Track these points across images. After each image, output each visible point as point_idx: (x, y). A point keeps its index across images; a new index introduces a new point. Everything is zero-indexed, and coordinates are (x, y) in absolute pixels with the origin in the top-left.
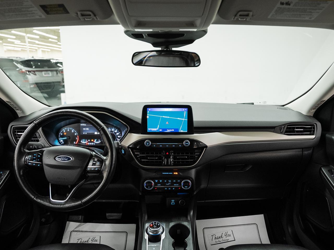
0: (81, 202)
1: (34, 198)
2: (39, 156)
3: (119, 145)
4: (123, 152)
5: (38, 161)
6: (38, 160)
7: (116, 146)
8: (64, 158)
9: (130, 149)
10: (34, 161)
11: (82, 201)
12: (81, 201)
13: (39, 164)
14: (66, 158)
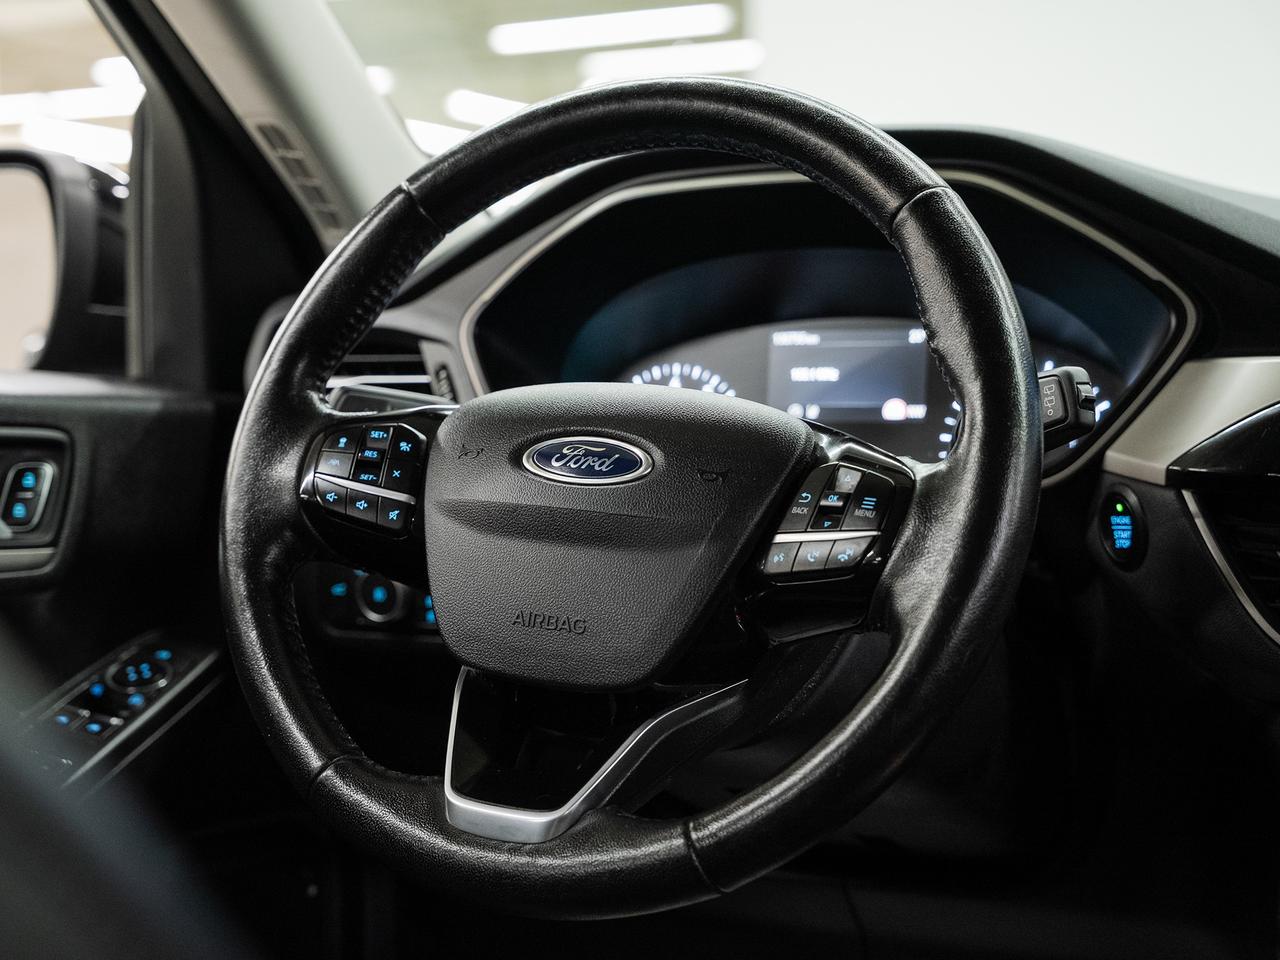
0: (679, 842)
1: (323, 769)
2: (404, 446)
3: (1075, 394)
4: (1123, 538)
5: (391, 485)
6: (396, 474)
7: (1051, 405)
8: (587, 454)
9: (1187, 495)
10: (364, 477)
11: (694, 836)
12: (687, 835)
13: (396, 504)
14: (600, 456)
